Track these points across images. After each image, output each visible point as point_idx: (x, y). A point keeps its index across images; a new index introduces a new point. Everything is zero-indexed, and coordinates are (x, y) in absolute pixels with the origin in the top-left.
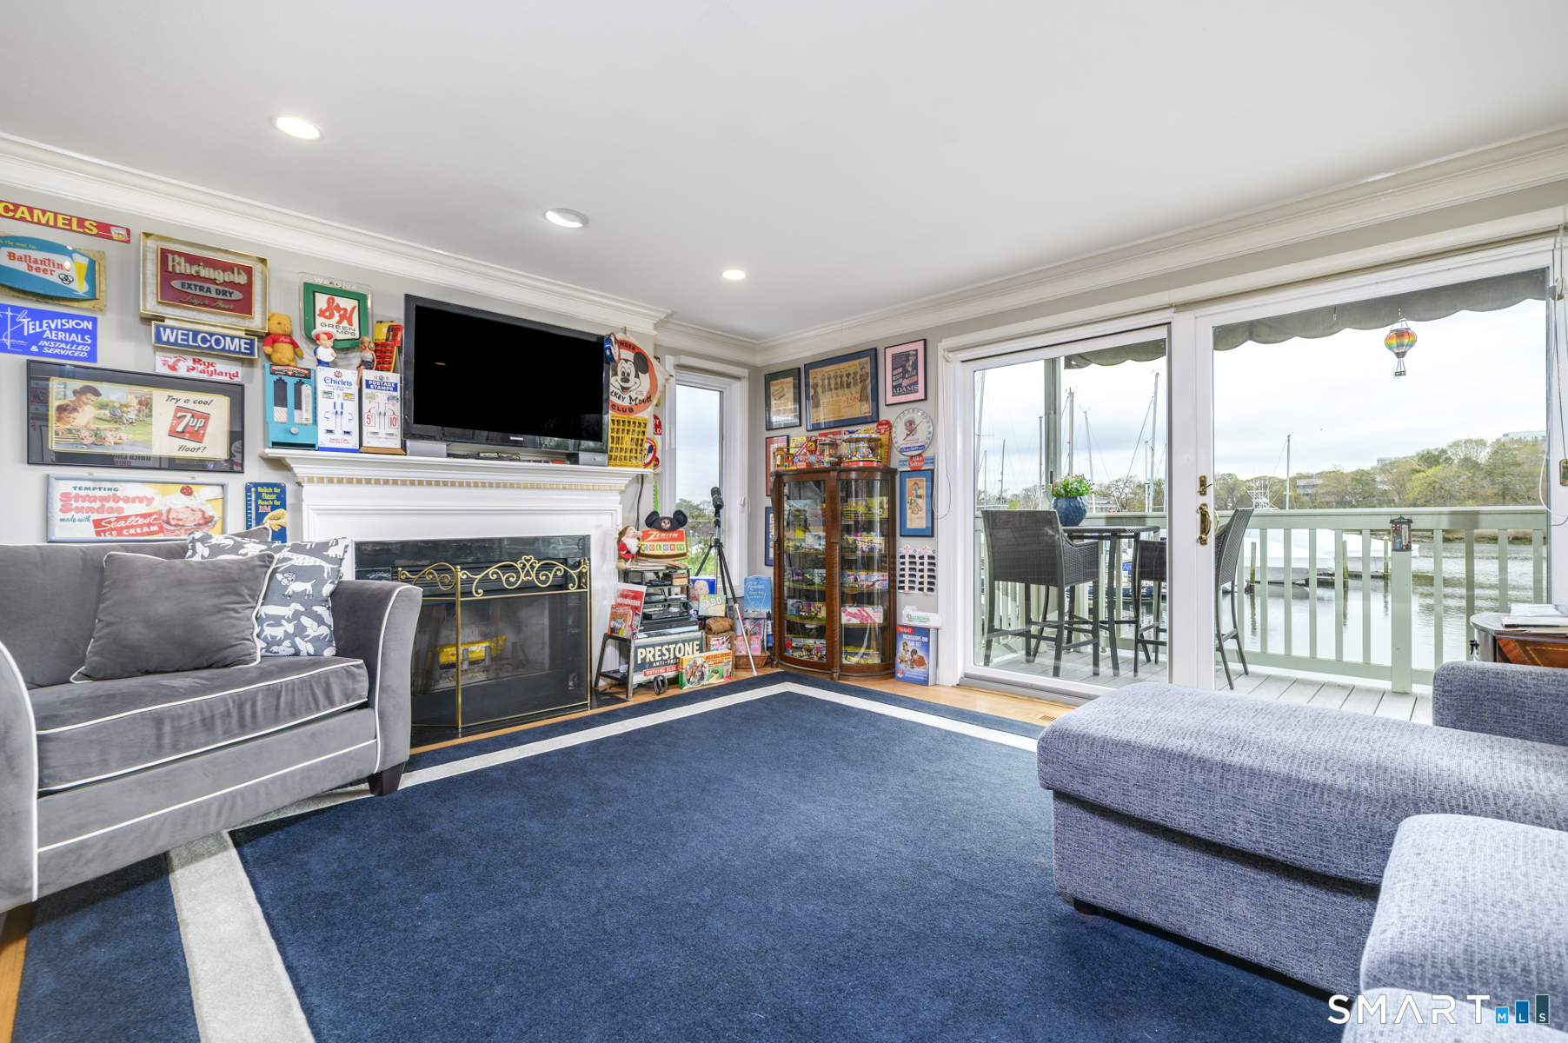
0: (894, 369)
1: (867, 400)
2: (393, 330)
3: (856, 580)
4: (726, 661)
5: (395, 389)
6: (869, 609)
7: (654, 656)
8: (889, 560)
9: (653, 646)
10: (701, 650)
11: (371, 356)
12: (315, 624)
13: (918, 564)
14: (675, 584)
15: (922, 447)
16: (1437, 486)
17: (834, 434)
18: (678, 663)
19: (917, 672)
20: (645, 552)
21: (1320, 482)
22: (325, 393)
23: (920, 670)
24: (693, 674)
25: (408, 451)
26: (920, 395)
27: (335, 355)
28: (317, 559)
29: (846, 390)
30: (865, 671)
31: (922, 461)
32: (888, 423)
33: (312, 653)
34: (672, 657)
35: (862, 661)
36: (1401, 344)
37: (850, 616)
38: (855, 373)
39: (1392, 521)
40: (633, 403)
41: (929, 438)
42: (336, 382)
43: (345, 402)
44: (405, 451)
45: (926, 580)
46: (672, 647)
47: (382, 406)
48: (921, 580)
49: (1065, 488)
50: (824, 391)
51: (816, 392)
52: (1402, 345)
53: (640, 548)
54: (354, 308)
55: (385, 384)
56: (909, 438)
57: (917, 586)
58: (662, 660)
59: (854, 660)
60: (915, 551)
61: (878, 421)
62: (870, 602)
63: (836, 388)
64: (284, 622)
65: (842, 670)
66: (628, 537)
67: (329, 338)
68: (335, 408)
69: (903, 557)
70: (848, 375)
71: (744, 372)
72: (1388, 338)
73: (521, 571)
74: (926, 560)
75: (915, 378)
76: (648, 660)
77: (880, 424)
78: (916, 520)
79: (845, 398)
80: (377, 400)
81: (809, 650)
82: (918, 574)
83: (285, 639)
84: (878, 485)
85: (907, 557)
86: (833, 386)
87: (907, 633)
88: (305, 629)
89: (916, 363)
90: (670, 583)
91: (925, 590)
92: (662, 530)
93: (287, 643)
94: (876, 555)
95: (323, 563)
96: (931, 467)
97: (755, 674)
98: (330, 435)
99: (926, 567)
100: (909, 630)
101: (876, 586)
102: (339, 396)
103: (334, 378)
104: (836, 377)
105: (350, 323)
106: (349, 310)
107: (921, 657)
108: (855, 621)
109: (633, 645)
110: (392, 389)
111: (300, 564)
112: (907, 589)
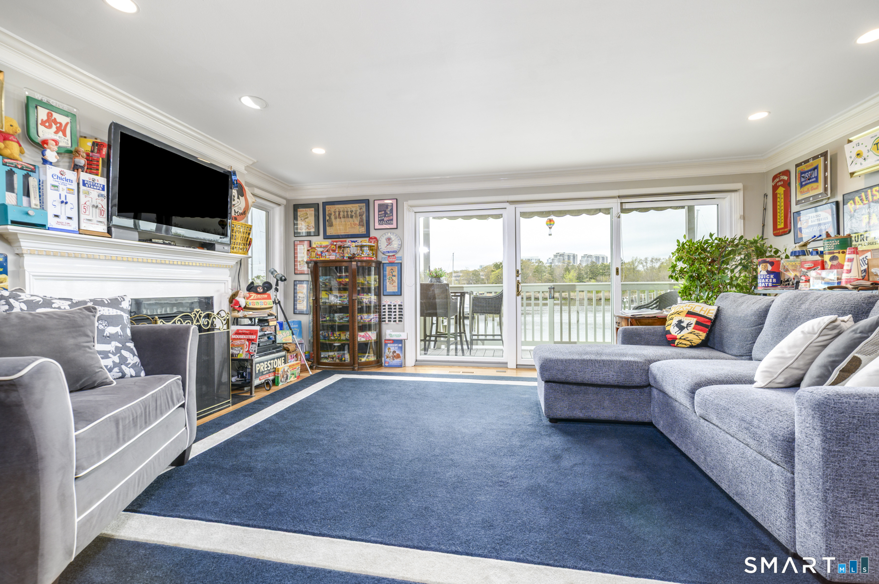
0: (379, 211)
1: (363, 226)
2: (97, 145)
3: (361, 318)
4: (297, 367)
5: (103, 189)
6: (369, 333)
7: (264, 368)
8: (378, 307)
9: (263, 362)
10: (285, 363)
11: (84, 162)
12: (132, 355)
13: (393, 309)
14: (270, 325)
15: (395, 252)
16: (499, 277)
17: (341, 242)
18: (275, 371)
19: (397, 361)
20: (250, 306)
21: (461, 274)
22: (53, 186)
23: (398, 360)
24: (283, 377)
25: (113, 235)
26: (394, 226)
27: (58, 158)
28: (117, 311)
29: (350, 219)
30: (368, 364)
31: (395, 258)
32: (375, 238)
33: (134, 375)
34: (272, 368)
35: (367, 360)
36: (550, 223)
37: (361, 337)
38: (356, 211)
39: (549, 288)
40: (237, 214)
41: (399, 248)
42: (61, 179)
43: (67, 195)
44: (111, 235)
45: (397, 316)
46: (272, 361)
47: (94, 201)
48: (395, 317)
49: (436, 273)
50: (336, 218)
51: (330, 217)
52: (551, 225)
53: (246, 304)
54: (67, 124)
55: (96, 185)
56: (388, 246)
57: (392, 320)
58: (268, 370)
59: (363, 360)
60: (391, 303)
61: (369, 236)
62: (370, 330)
63: (344, 217)
64: (110, 355)
65: (359, 365)
66: (240, 297)
67: (56, 145)
68: (60, 198)
69: (385, 306)
70: (352, 211)
71: (284, 202)
72: (547, 222)
73: (193, 318)
74: (397, 307)
75: (391, 218)
76: (261, 371)
77: (371, 238)
78: (391, 287)
79: (349, 223)
80: (91, 196)
81: (333, 358)
82: (393, 314)
83: (114, 367)
84: (373, 269)
85: (387, 306)
86: (341, 216)
87: (390, 343)
88: (126, 359)
89: (392, 210)
90: (267, 324)
91: (397, 321)
92: (258, 293)
93: (116, 370)
94: (372, 305)
95: (122, 313)
96: (401, 262)
97: (311, 373)
98: (57, 219)
99: (397, 310)
100: (391, 342)
101: (372, 321)
102: (63, 190)
103: (60, 175)
104: (344, 212)
105: (65, 135)
106: (64, 125)
107: (398, 354)
108: (363, 340)
109: (254, 362)
110: (101, 189)
111: (107, 314)
112: (387, 322)
